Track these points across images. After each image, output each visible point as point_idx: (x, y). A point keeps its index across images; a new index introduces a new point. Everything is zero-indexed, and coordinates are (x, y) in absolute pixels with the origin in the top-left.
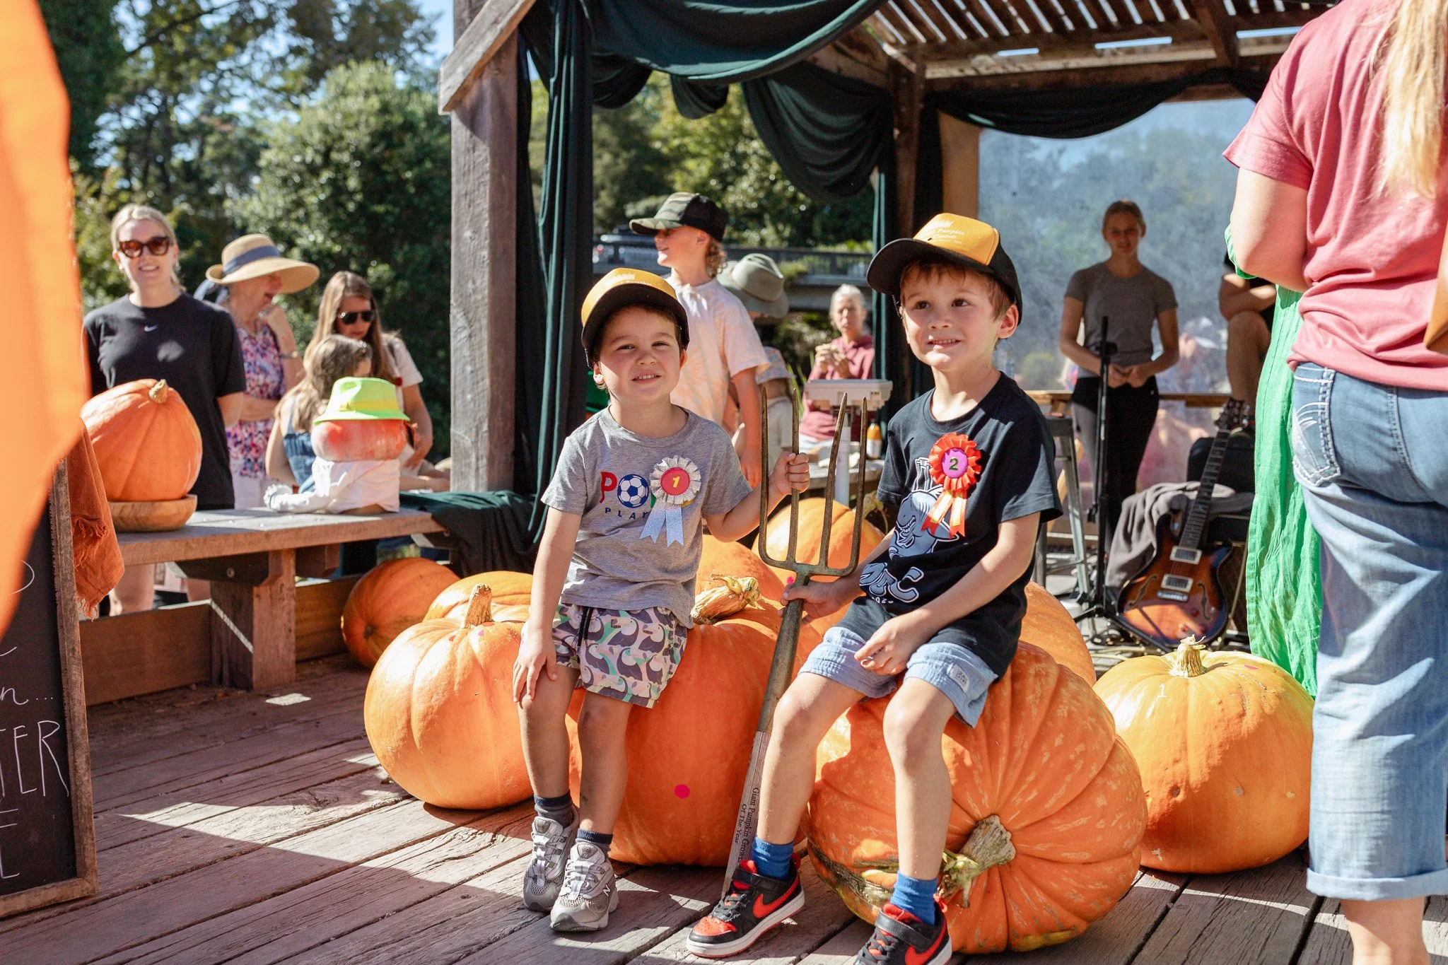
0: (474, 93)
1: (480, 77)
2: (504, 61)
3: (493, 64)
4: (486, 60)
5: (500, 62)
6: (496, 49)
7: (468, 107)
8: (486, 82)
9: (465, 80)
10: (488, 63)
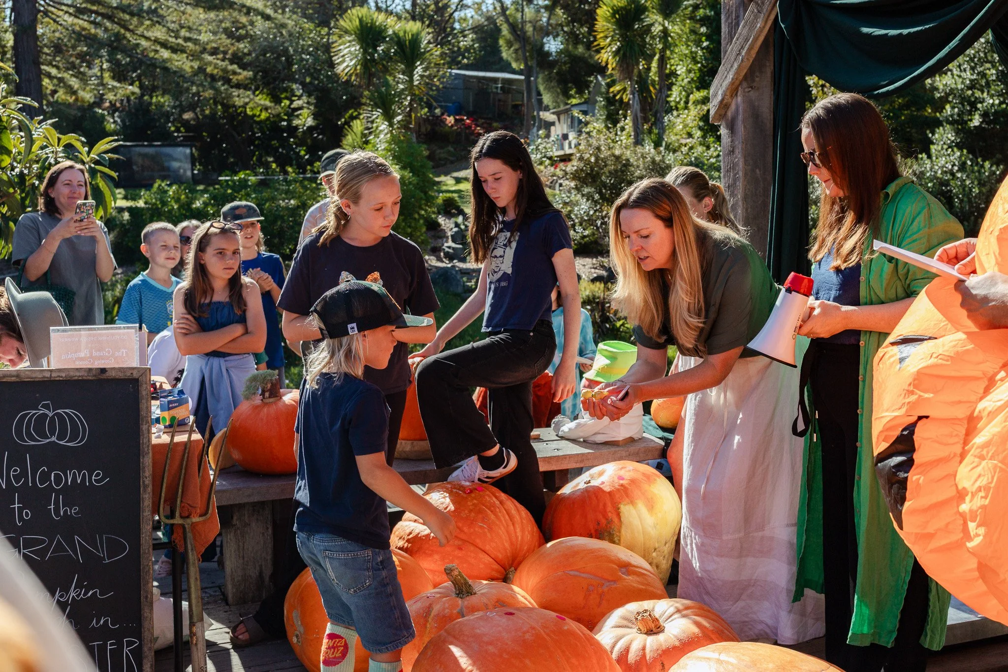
0: (733, 107)
1: (736, 95)
2: (757, 79)
3: (745, 84)
4: (737, 82)
5: (754, 81)
6: (743, 74)
7: (730, 118)
8: (739, 99)
9: (723, 100)
10: (740, 84)
